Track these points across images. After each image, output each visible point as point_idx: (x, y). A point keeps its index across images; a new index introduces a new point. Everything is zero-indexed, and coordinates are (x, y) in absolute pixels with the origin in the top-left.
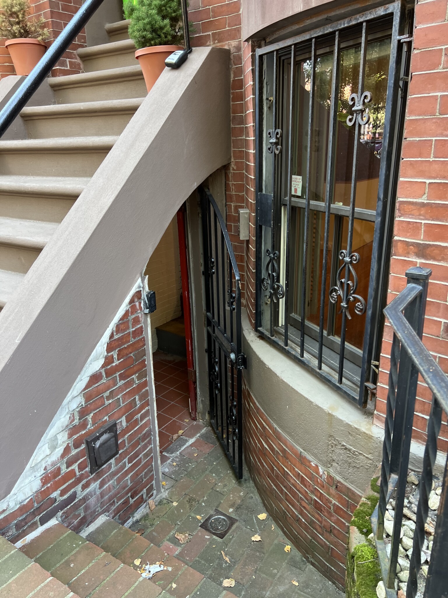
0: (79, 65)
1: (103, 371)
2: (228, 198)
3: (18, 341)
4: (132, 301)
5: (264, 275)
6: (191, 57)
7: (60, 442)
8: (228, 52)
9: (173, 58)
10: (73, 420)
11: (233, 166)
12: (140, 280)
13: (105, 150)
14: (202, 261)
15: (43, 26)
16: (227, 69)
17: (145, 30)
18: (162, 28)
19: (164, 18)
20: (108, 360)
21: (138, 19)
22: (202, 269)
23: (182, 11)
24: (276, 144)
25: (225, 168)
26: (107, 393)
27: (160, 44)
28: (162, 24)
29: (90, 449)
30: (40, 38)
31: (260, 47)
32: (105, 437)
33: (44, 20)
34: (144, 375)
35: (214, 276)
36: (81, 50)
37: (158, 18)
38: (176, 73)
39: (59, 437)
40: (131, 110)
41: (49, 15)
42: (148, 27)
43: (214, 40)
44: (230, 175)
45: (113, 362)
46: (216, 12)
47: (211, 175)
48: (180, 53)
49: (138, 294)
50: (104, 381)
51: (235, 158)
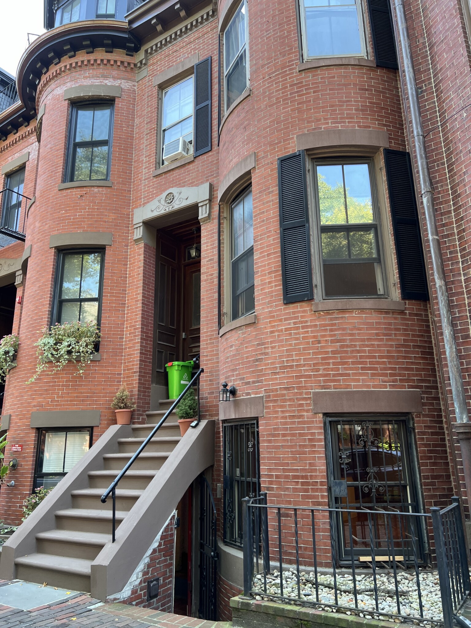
0: (145, 419)
1: (157, 549)
2: (213, 480)
3: (135, 524)
4: (171, 519)
5: (227, 511)
6: (200, 423)
7: (139, 577)
8: (214, 421)
9: (193, 424)
10: (145, 569)
11: (215, 465)
12: (175, 510)
13: (165, 458)
14: (199, 512)
15: (134, 403)
16: (214, 427)
17: (183, 414)
18: (190, 413)
19: (191, 410)
20: (160, 545)
21: (181, 410)
22: (199, 516)
23: (197, 407)
24: (230, 456)
25: (212, 466)
26: (157, 561)
27: (188, 418)
28: (190, 412)
29: (149, 585)
30: (132, 409)
31: (225, 423)
32: (155, 582)
33: (133, 401)
34: (171, 559)
35: (205, 517)
36: (148, 413)
37: (189, 409)
38: (194, 430)
39: (140, 573)
40: (177, 442)
41: (137, 399)
42: (185, 413)
43: (209, 416)
44: (214, 470)
45: (161, 546)
46: (210, 407)
47: (205, 470)
48: (196, 422)
49: (174, 516)
50: (157, 554)
51: (216, 462)
